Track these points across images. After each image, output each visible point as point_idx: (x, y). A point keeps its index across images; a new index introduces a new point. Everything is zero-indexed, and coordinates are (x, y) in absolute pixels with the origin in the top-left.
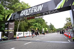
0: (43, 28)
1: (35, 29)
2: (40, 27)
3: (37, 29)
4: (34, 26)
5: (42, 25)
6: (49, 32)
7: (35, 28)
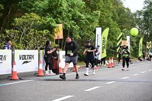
0: (99, 30)
1: (47, 36)
2: (77, 20)
3: (59, 35)
4: (44, 13)
5: (94, 8)
6: (135, 52)
7: (51, 29)
